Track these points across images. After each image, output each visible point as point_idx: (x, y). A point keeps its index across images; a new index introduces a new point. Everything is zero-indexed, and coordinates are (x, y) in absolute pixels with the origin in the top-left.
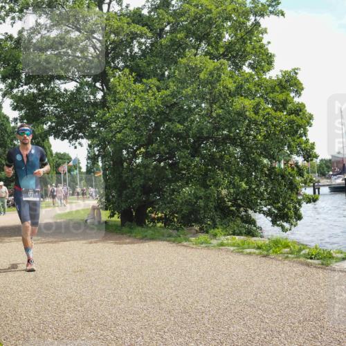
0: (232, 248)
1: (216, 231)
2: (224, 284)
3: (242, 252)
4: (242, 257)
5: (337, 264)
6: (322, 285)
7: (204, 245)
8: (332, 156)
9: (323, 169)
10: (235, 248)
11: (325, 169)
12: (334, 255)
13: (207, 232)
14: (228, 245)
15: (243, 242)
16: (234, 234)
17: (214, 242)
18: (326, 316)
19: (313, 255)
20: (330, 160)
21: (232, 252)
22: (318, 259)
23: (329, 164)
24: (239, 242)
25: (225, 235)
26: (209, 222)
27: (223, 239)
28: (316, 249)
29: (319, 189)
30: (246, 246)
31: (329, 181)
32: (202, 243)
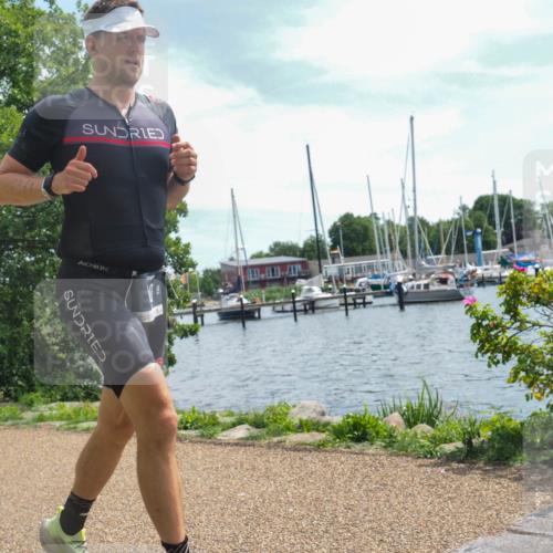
0: (58, 424)
1: (32, 396)
2: (40, 485)
3: (75, 428)
4: (74, 436)
5: (225, 433)
6: (200, 469)
7: (10, 422)
8: (222, 265)
9: (209, 285)
10: (63, 423)
11: (212, 284)
12: (221, 420)
13: (16, 400)
14: (51, 418)
15: (77, 412)
16: (62, 400)
17: (28, 415)
18: (203, 518)
19: (187, 422)
20: (219, 271)
21: (58, 430)
22: (196, 429)
23: (218, 278)
24: (70, 412)
25: (47, 403)
26: (20, 383)
27: (44, 409)
28: (194, 412)
29: (202, 316)
30: (82, 417)
31: (217, 303)
32: (6, 420)
